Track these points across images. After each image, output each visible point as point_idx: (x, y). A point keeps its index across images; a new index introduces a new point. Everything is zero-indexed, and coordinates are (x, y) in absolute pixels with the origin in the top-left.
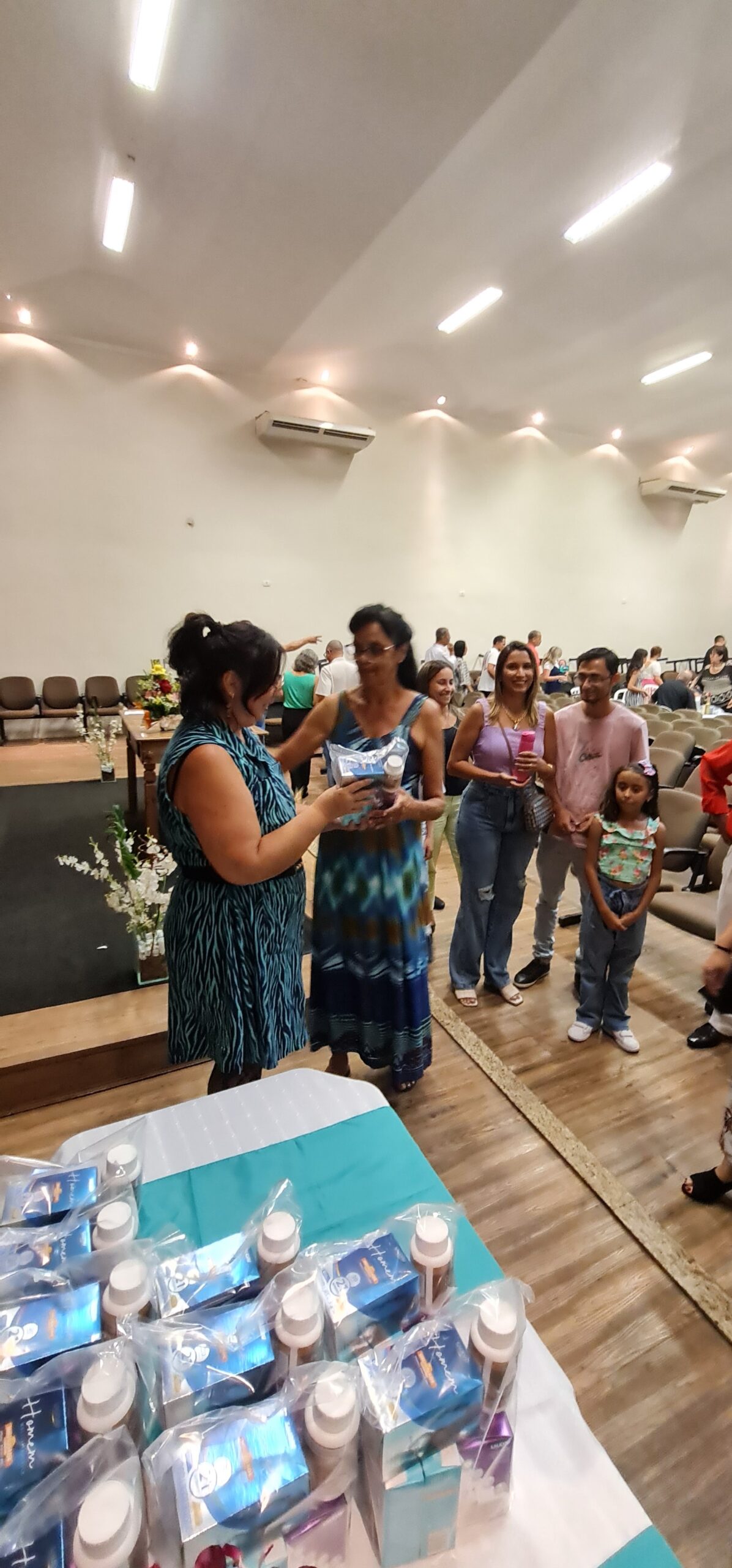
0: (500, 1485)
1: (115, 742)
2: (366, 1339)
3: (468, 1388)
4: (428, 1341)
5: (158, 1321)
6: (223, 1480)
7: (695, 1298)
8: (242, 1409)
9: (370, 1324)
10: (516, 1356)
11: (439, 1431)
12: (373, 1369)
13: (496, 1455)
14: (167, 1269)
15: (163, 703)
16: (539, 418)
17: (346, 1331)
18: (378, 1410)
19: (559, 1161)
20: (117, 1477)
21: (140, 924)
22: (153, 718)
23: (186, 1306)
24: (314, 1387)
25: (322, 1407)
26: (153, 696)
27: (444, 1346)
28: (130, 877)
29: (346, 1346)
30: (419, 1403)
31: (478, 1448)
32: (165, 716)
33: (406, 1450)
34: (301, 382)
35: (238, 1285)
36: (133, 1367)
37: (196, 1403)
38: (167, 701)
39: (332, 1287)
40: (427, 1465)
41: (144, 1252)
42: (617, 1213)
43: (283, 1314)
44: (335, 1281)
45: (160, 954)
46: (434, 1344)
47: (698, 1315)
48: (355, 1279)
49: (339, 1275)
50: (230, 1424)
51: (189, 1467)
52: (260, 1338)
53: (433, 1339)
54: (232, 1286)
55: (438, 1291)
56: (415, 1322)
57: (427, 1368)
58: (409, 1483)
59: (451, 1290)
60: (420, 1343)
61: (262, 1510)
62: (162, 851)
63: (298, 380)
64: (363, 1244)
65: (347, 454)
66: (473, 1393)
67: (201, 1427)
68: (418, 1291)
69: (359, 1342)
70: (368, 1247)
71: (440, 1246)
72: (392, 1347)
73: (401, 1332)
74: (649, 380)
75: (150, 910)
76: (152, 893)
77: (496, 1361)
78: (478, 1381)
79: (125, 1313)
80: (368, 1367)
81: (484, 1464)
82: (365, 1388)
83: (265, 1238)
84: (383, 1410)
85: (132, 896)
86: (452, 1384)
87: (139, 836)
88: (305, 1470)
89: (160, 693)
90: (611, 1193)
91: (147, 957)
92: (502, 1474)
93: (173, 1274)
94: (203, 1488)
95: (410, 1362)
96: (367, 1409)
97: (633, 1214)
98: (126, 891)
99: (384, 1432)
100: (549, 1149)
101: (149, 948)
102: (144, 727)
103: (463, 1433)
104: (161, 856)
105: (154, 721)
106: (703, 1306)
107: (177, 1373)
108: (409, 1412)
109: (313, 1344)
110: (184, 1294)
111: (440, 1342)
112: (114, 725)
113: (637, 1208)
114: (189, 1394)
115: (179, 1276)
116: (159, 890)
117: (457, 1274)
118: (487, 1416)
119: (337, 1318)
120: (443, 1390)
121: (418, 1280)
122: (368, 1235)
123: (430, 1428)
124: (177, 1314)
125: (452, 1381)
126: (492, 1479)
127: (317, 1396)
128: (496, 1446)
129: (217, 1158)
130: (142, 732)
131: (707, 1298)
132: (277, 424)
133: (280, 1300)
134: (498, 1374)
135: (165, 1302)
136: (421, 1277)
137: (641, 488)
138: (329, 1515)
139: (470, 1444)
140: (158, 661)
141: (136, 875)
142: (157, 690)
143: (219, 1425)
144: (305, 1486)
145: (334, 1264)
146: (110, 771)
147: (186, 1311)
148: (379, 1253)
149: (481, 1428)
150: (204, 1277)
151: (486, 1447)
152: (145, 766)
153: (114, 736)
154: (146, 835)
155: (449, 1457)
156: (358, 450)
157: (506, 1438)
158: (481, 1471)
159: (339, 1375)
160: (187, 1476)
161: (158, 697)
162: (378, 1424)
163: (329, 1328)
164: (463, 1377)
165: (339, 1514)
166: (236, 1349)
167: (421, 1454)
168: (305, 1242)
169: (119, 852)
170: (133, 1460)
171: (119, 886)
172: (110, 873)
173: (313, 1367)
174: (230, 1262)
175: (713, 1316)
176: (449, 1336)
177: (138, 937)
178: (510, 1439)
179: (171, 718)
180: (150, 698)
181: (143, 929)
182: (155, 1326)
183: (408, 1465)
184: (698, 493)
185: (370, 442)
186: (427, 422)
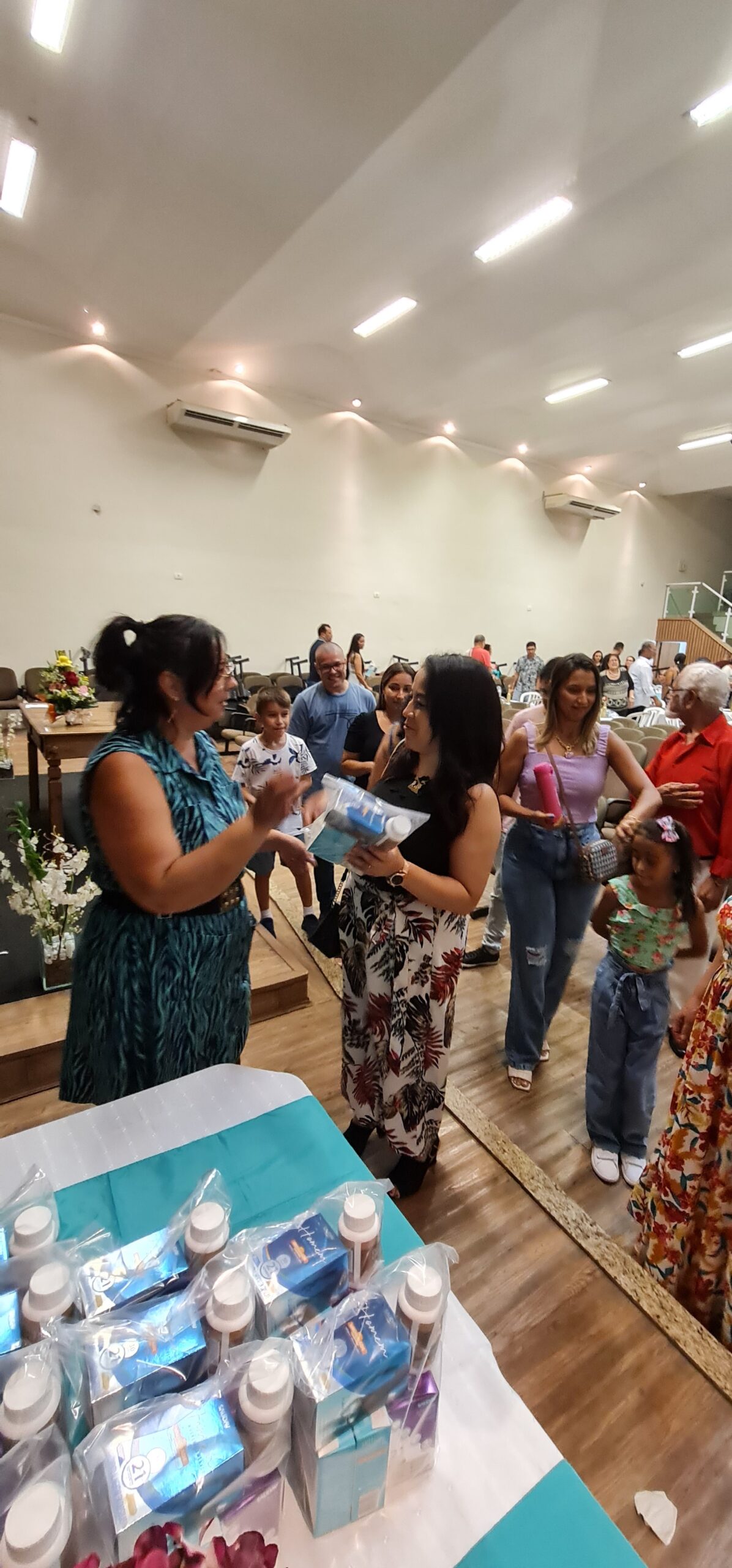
0: (426, 1442)
1: (14, 736)
2: (296, 1318)
3: (395, 1352)
4: (359, 1310)
5: (83, 1321)
6: (157, 1468)
7: (596, 1257)
8: (176, 1396)
9: (300, 1304)
10: (441, 1317)
11: (369, 1396)
12: (304, 1343)
13: (422, 1413)
14: (92, 1269)
15: (69, 696)
16: (450, 428)
17: (276, 1313)
18: (311, 1383)
19: (473, 1142)
20: (45, 1478)
21: (45, 927)
22: (58, 712)
23: (113, 1305)
24: (248, 1366)
25: (256, 1384)
26: (57, 689)
27: (373, 1315)
28: (35, 877)
29: (276, 1327)
30: (350, 1371)
31: (407, 1406)
32: (71, 710)
33: (338, 1416)
34: (215, 373)
35: (165, 1278)
36: (57, 1369)
37: (126, 1398)
38: (74, 694)
39: (262, 1270)
40: (359, 1431)
41: (67, 1254)
42: (527, 1186)
43: (215, 1301)
44: (265, 1265)
45: (67, 958)
46: (364, 1315)
47: (599, 1273)
48: (285, 1260)
49: (269, 1258)
50: (163, 1412)
51: (121, 1461)
52: (191, 1326)
53: (363, 1309)
54: (161, 1279)
55: (365, 1266)
56: (344, 1296)
57: (357, 1337)
58: (341, 1449)
59: (379, 1263)
60: (351, 1314)
61: (198, 1491)
62: (70, 850)
63: (212, 370)
64: (293, 1226)
65: (264, 449)
66: (402, 1355)
67: (134, 1418)
68: (346, 1266)
69: (290, 1321)
70: (298, 1227)
71: (367, 1222)
72: (323, 1321)
73: (330, 1307)
74: (553, 399)
75: (56, 911)
76: (59, 893)
77: (423, 1323)
78: (406, 1344)
79: (49, 1317)
80: (300, 1342)
81: (411, 1424)
82: (298, 1362)
83: (193, 1229)
84: (316, 1382)
85: (37, 897)
86: (382, 1349)
87: (45, 834)
88: (240, 1449)
89: (65, 685)
90: (520, 1168)
91: (53, 961)
92: (428, 1431)
93: (97, 1273)
94: (136, 1479)
95: (341, 1333)
96: (301, 1380)
97: (541, 1186)
98: (30, 892)
99: (317, 1401)
101: (56, 952)
102: (47, 721)
103: (392, 1395)
104: (69, 855)
105: (59, 715)
106: (603, 1264)
107: (105, 1371)
108: (342, 1381)
109: (246, 1327)
110: (110, 1293)
111: (369, 1312)
112: (12, 719)
113: (544, 1179)
114: (120, 1389)
115: (105, 1275)
116: (67, 891)
117: (382, 1248)
118: (414, 1377)
119: (267, 1300)
120: (373, 1356)
121: (346, 1257)
122: (297, 1217)
123: (361, 1393)
124: (103, 1313)
125: (381, 1346)
126: (419, 1436)
127: (251, 1374)
128: (423, 1404)
129: (136, 1159)
130: (46, 726)
131: (606, 1256)
132: (189, 413)
133: (211, 1287)
134: (425, 1334)
135: (89, 1303)
136: (350, 1253)
137: (545, 502)
138: (262, 1491)
139: (400, 1403)
140: (63, 652)
141: (41, 875)
142: (62, 683)
143: (151, 1416)
144: (241, 1466)
145: (264, 1248)
146: (8, 768)
147: (113, 1309)
148: (309, 1234)
149: (409, 1389)
150: (130, 1274)
151: (414, 1406)
152: (49, 762)
153: (12, 730)
154: (52, 834)
155: (380, 1418)
156: (273, 446)
157: (432, 1395)
158: (408, 1430)
159: (271, 1352)
160: (119, 1470)
161: (63, 690)
162: (312, 1394)
163: (260, 1310)
164: (391, 1342)
165: (273, 1487)
166: (166, 1340)
167: (351, 1420)
168: (234, 1230)
169: (23, 852)
170: (63, 1458)
171: (22, 887)
172: (12, 874)
173: (247, 1347)
174: (158, 1256)
175: (612, 1272)
176: (378, 1307)
177: (44, 941)
178: (436, 1395)
179: (78, 712)
180: (55, 690)
181: (48, 932)
182: (81, 1326)
183: (339, 1433)
184: (596, 509)
185: (285, 439)
186: (343, 423)
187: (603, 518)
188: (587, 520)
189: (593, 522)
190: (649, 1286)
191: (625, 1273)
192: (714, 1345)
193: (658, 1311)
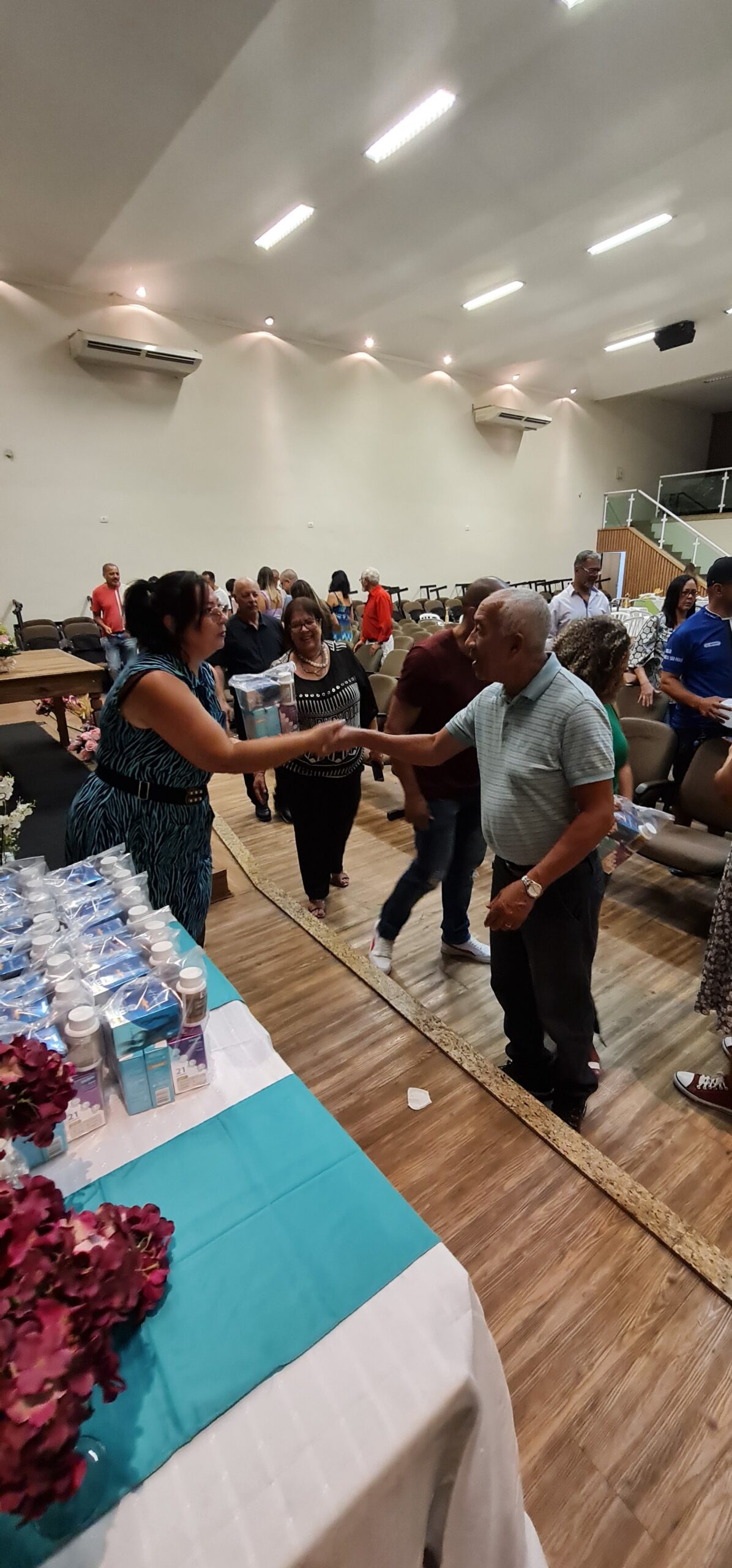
0: (201, 1065)
7: (436, 1041)
11: (152, 1031)
13: (192, 1045)
16: (370, 343)
19: (355, 979)
25: (71, 1018)
33: (131, 1041)
34: (115, 298)
40: (147, 1051)
42: (391, 1002)
47: (437, 1051)
58: (135, 1060)
63: (112, 294)
65: (176, 378)
71: (167, 954)
74: (471, 305)
99: (112, 1028)
100: (349, 972)
106: (440, 1045)
126: (194, 1061)
131: (444, 1040)
132: (92, 345)
137: (474, 415)
155: (163, 1044)
156: (186, 375)
158: (184, 1055)
162: (110, 1025)
167: (140, 1044)
175: (445, 1049)
178: (201, 1037)
183: (133, 1050)
184: (526, 420)
185: (198, 366)
186: (255, 346)
187: (535, 429)
188: (520, 432)
189: (525, 433)
190: (472, 1055)
191: (455, 1048)
192: (510, 1083)
193: (474, 1068)
